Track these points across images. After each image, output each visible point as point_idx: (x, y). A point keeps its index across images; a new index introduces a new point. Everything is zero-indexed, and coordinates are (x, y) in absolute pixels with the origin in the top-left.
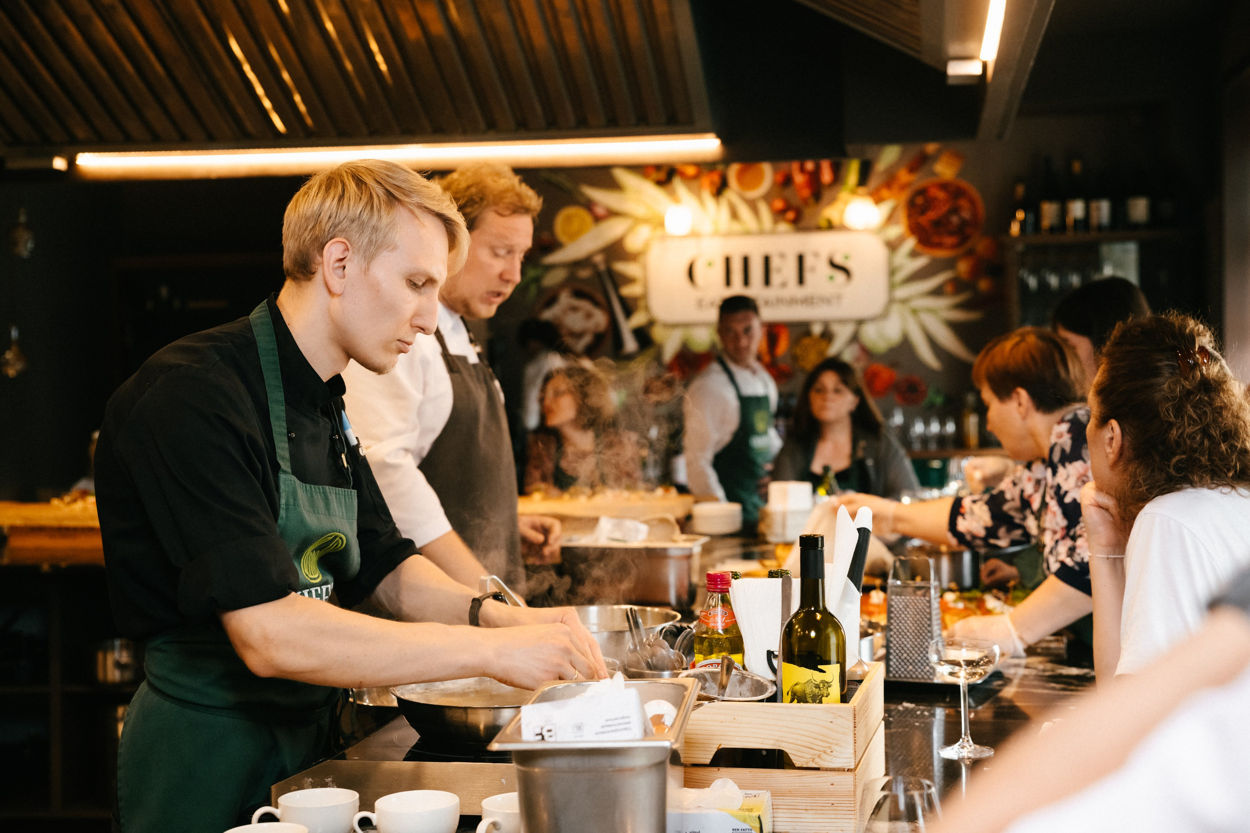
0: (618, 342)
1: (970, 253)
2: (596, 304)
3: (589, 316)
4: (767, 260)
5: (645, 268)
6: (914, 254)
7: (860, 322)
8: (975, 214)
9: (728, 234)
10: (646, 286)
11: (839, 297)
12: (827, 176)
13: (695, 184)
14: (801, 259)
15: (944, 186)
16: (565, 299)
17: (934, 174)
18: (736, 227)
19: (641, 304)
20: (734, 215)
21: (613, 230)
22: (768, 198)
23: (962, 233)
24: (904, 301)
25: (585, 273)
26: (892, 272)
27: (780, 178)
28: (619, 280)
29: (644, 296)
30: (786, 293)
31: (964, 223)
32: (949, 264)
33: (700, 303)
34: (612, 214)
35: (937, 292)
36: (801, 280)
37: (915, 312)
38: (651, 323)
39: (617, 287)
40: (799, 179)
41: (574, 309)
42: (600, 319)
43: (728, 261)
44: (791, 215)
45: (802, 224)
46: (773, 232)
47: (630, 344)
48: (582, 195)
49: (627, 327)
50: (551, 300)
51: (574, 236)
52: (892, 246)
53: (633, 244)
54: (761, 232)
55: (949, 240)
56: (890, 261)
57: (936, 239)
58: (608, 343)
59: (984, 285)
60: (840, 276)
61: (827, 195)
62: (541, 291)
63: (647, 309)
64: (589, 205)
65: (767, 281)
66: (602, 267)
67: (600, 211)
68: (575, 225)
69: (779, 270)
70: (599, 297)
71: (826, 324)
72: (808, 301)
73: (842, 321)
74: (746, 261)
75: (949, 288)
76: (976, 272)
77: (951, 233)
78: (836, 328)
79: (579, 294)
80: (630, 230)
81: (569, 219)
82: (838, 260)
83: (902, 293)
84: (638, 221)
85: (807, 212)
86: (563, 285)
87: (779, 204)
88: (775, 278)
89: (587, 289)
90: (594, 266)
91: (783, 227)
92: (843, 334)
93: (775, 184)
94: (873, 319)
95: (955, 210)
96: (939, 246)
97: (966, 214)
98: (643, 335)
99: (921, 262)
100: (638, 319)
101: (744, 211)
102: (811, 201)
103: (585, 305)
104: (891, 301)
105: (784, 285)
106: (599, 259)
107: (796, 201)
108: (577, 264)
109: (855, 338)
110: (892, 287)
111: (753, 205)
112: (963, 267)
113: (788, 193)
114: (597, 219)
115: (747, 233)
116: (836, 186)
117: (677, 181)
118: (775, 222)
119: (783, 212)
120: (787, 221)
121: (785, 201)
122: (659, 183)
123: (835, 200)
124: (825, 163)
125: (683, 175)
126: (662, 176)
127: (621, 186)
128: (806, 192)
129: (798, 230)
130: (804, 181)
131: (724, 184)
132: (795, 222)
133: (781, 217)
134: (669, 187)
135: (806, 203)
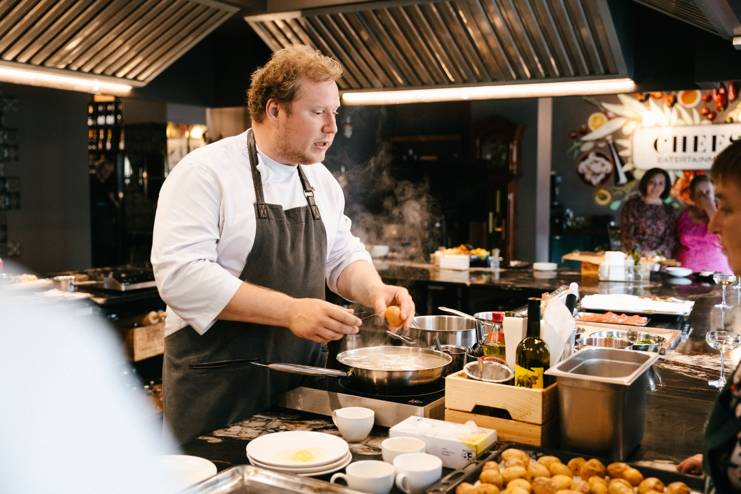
0: (617, 178)
2: (607, 159)
3: (603, 165)
4: (696, 138)
5: (632, 142)
9: (676, 126)
10: (632, 151)
12: (731, 96)
13: (660, 101)
14: (714, 138)
16: (592, 157)
18: (681, 122)
19: (629, 160)
20: (680, 116)
21: (616, 124)
22: (698, 108)
25: (602, 145)
27: (705, 98)
28: (618, 148)
29: (632, 156)
30: (705, 155)
33: (659, 160)
34: (617, 116)
36: (714, 149)
38: (634, 169)
39: (617, 152)
40: (716, 97)
41: (596, 162)
42: (609, 167)
43: (675, 139)
44: (710, 116)
45: (716, 121)
46: (700, 125)
47: (623, 179)
48: (603, 107)
49: (622, 171)
50: (585, 157)
51: (597, 127)
53: (626, 131)
54: (694, 125)
58: (612, 178)
61: (730, 105)
62: (580, 153)
63: (632, 162)
64: (605, 112)
65: (695, 149)
66: (611, 142)
67: (611, 115)
68: (598, 122)
69: (702, 144)
70: (609, 156)
74: (685, 139)
79: (599, 155)
80: (625, 124)
81: (595, 119)
82: (735, 139)
84: (630, 119)
85: (719, 114)
86: (591, 150)
87: (704, 111)
88: (700, 147)
89: (603, 152)
90: (607, 141)
91: (706, 122)
93: (702, 100)
98: (629, 175)
100: (628, 167)
101: (685, 114)
102: (722, 109)
103: (602, 160)
105: (704, 151)
106: (609, 138)
107: (713, 109)
108: (598, 140)
111: (690, 112)
113: (709, 105)
114: (609, 119)
115: (687, 125)
116: (736, 102)
117: (651, 100)
118: (701, 119)
119: (706, 114)
120: (708, 119)
121: (707, 109)
122: (642, 101)
123: (736, 108)
124: (731, 89)
125: (654, 97)
126: (643, 97)
127: (622, 103)
128: (719, 104)
129: (713, 123)
130: (718, 99)
131: (675, 101)
132: (712, 119)
133: (705, 117)
134: (646, 103)
135: (719, 110)
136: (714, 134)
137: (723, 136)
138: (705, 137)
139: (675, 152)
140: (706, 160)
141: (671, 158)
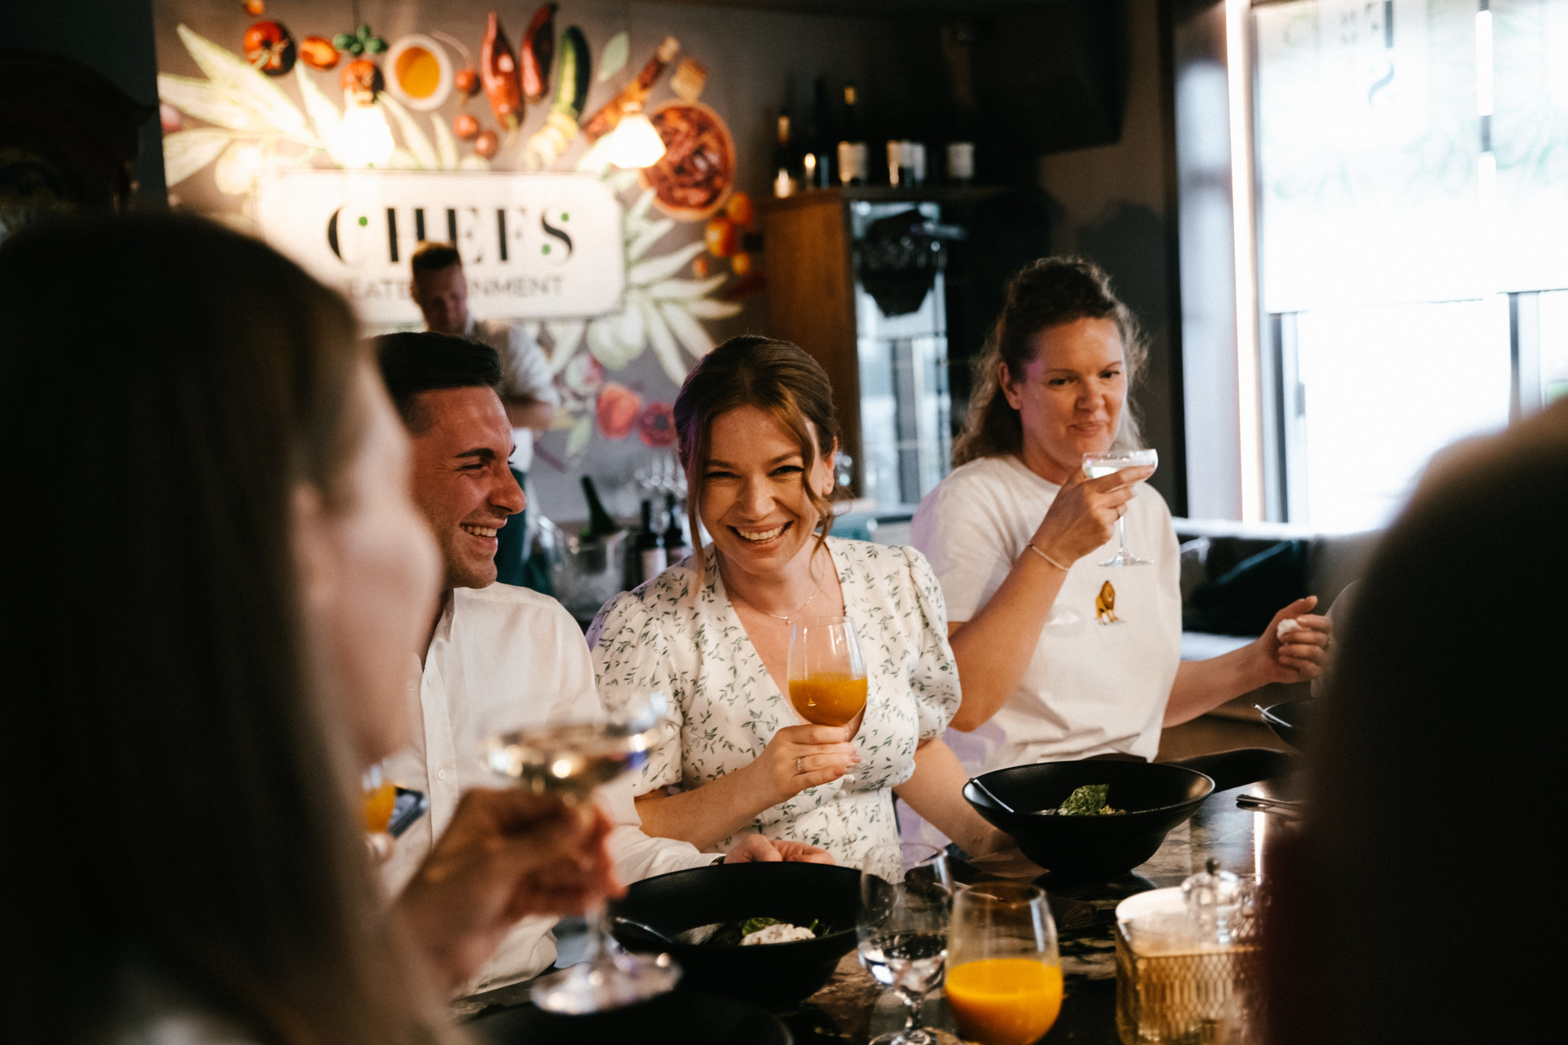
1: (721, 215)
4: (451, 215)
6: (653, 216)
7: (589, 320)
8: (724, 158)
9: (391, 170)
11: (557, 279)
12: (531, 85)
13: (331, 78)
14: (501, 215)
15: (685, 113)
17: (673, 94)
18: (403, 159)
20: (397, 138)
21: (193, 152)
23: (710, 184)
24: (645, 287)
26: (627, 243)
27: (463, 81)
30: (480, 273)
31: (712, 172)
32: (697, 232)
34: (189, 122)
35: (684, 274)
36: (504, 255)
37: (658, 303)
40: (492, 84)
43: (391, 214)
44: (482, 144)
45: (499, 160)
46: (457, 171)
52: (625, 201)
53: (229, 180)
54: (441, 170)
55: (697, 196)
56: (624, 224)
57: (678, 194)
59: (740, 263)
60: (558, 245)
61: (531, 110)
67: (167, 115)
69: (469, 235)
71: (543, 324)
72: (513, 286)
73: (564, 320)
74: (420, 215)
75: (698, 268)
76: (730, 246)
77: (697, 185)
78: (556, 331)
80: (223, 154)
82: (555, 222)
83: (641, 274)
84: (236, 138)
85: (508, 139)
87: (465, 125)
88: (468, 249)
91: (473, 162)
92: (566, 337)
93: (456, 88)
94: (605, 315)
95: (700, 151)
96: (682, 203)
97: (714, 158)
99: (663, 227)
101: (412, 132)
102: (512, 121)
104: (628, 288)
105: (478, 259)
107: (489, 123)
109: (583, 347)
110: (629, 265)
111: (424, 121)
112: (715, 236)
113: (475, 106)
114: (162, 130)
115: (420, 170)
116: (546, 102)
117: (300, 68)
118: (461, 155)
119: (472, 137)
120: (478, 152)
121: (474, 119)
122: (269, 71)
123: (545, 124)
124: (528, 60)
125: (309, 59)
126: (276, 61)
127: (208, 73)
128: (504, 108)
129: (496, 170)
130: (499, 87)
131: (378, 85)
132: (490, 155)
133: (469, 146)
134: (288, 79)
135: (506, 127)
136: (501, 204)
137: (523, 211)
138: (474, 210)
139: (395, 263)
140: (486, 291)
141: (387, 283)
